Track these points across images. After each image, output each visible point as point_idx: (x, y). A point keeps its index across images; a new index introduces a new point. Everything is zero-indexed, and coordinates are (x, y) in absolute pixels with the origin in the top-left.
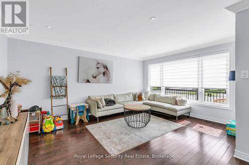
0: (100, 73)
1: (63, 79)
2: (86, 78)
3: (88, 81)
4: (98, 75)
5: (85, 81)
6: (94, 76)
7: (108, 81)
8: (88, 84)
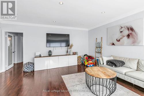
0: (124, 36)
1: (100, 44)
2: (112, 42)
3: (113, 44)
4: (121, 38)
5: (111, 44)
6: (118, 40)
7: (134, 43)
8: (113, 46)
